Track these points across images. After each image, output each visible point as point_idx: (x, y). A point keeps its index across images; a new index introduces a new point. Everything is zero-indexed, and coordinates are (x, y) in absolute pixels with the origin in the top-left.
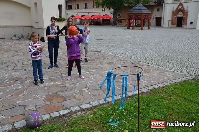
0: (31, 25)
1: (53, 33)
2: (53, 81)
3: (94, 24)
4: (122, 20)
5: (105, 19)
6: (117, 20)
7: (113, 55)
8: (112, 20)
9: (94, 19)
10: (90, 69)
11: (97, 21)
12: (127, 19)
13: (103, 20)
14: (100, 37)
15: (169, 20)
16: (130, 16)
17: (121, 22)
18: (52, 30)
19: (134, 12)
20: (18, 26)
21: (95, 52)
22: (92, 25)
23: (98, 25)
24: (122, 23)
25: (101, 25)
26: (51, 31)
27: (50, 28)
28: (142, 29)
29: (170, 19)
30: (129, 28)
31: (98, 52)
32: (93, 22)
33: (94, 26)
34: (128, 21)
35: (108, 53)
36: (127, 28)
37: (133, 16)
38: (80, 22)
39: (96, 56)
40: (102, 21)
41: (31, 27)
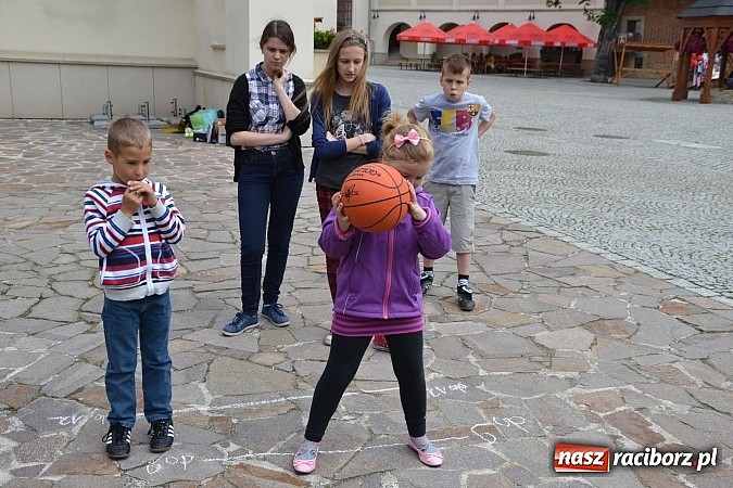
1: (268, 118)
3: (499, 71)
4: (645, 55)
5: (558, 44)
6: (619, 55)
7: (612, 265)
8: (591, 54)
9: (502, 45)
10: (473, 359)
11: (518, 57)
12: (677, 48)
13: (549, 51)
14: (534, 142)
16: (697, 34)
17: (639, 65)
18: (265, 99)
21: (507, 236)
22: (489, 71)
23: (517, 73)
24: (644, 70)
25: (533, 74)
26: (255, 110)
27: (253, 87)
30: (680, 96)
31: (521, 236)
32: (498, 58)
33: (501, 78)
34: (682, 56)
35: (584, 246)
36: (669, 93)
38: (434, 56)
39: (514, 263)
40: (539, 56)
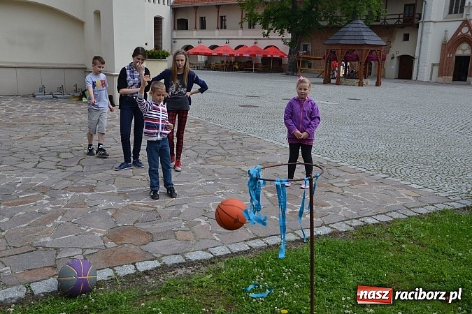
0: (84, 65)
1: (134, 84)
2: (127, 197)
3: (240, 70)
4: (312, 61)
5: (269, 56)
6: (299, 61)
7: (277, 146)
8: (286, 61)
9: (241, 56)
10: (216, 175)
11: (250, 62)
12: (324, 58)
13: (265, 59)
14: (253, 102)
15: (433, 65)
16: (333, 52)
17: (310, 67)
18: (133, 77)
19: (341, 42)
20: (52, 66)
21: (234, 137)
22: (235, 70)
23: (250, 71)
24: (313, 69)
25: (258, 71)
26: (129, 81)
27: (128, 73)
28: (361, 84)
29: (437, 61)
30: (327, 82)
31: (241, 137)
32: (239, 63)
33: (241, 73)
34: (327, 62)
35: (267, 140)
36: (322, 80)
37: (340, 51)
38: (206, 62)
39: (237, 145)
40: (260, 62)
41: (83, 71)
